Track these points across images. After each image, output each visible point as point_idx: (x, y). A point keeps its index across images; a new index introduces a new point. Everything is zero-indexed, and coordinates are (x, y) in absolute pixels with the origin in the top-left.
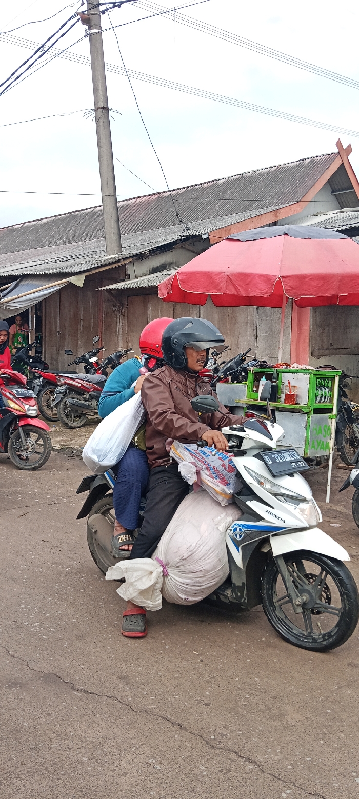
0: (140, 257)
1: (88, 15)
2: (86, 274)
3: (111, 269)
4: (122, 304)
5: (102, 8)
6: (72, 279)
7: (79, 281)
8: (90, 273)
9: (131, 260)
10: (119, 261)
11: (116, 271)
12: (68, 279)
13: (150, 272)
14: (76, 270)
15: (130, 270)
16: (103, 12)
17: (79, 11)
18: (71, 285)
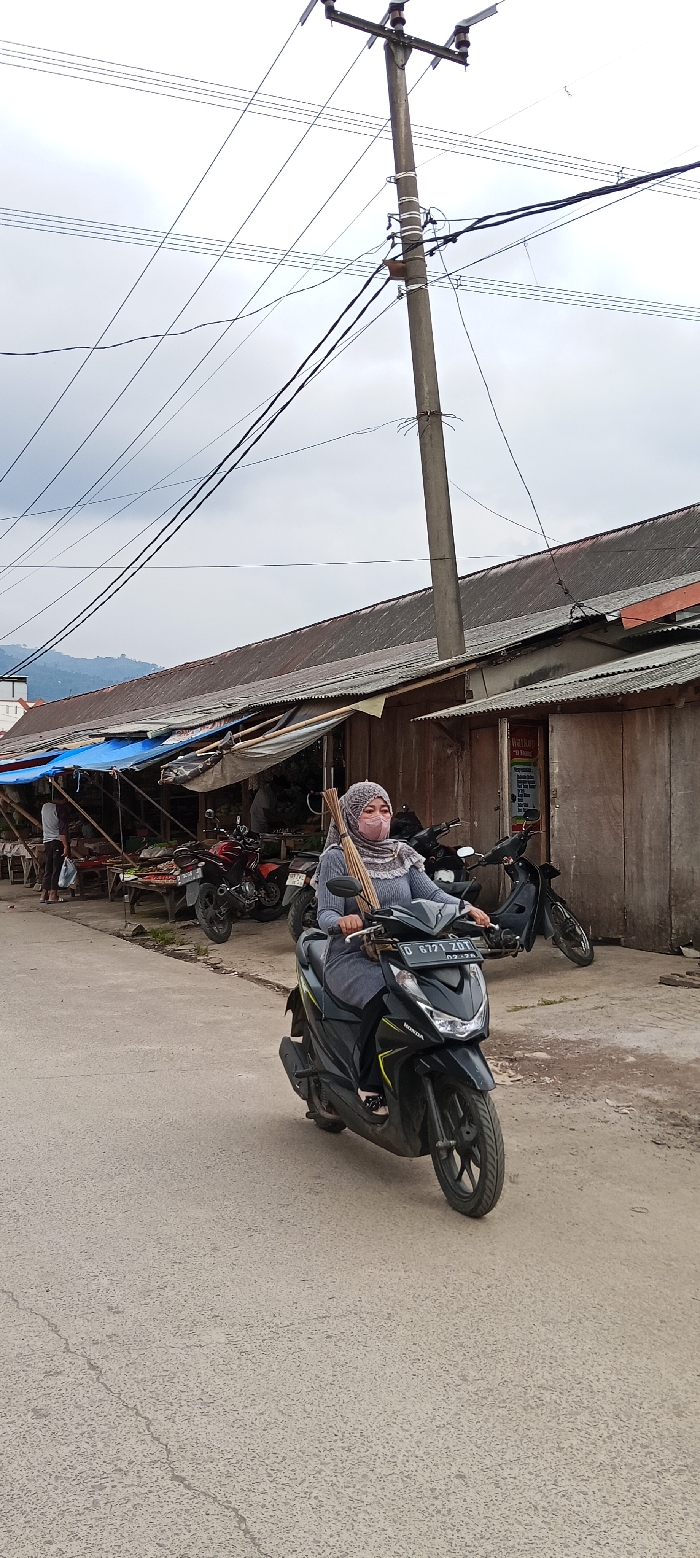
0: (490, 661)
1: (403, 262)
2: (387, 696)
3: (438, 683)
4: (462, 744)
5: (427, 247)
6: (362, 706)
7: (375, 708)
8: (392, 694)
9: (474, 666)
10: (447, 670)
11: (449, 686)
12: (353, 706)
13: (515, 685)
14: (368, 690)
15: (474, 685)
16: (431, 253)
17: (388, 258)
18: (357, 714)
